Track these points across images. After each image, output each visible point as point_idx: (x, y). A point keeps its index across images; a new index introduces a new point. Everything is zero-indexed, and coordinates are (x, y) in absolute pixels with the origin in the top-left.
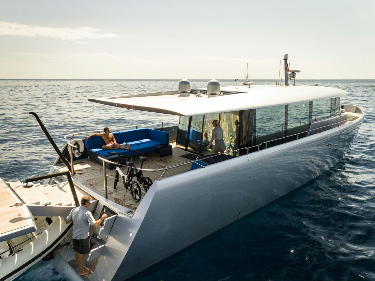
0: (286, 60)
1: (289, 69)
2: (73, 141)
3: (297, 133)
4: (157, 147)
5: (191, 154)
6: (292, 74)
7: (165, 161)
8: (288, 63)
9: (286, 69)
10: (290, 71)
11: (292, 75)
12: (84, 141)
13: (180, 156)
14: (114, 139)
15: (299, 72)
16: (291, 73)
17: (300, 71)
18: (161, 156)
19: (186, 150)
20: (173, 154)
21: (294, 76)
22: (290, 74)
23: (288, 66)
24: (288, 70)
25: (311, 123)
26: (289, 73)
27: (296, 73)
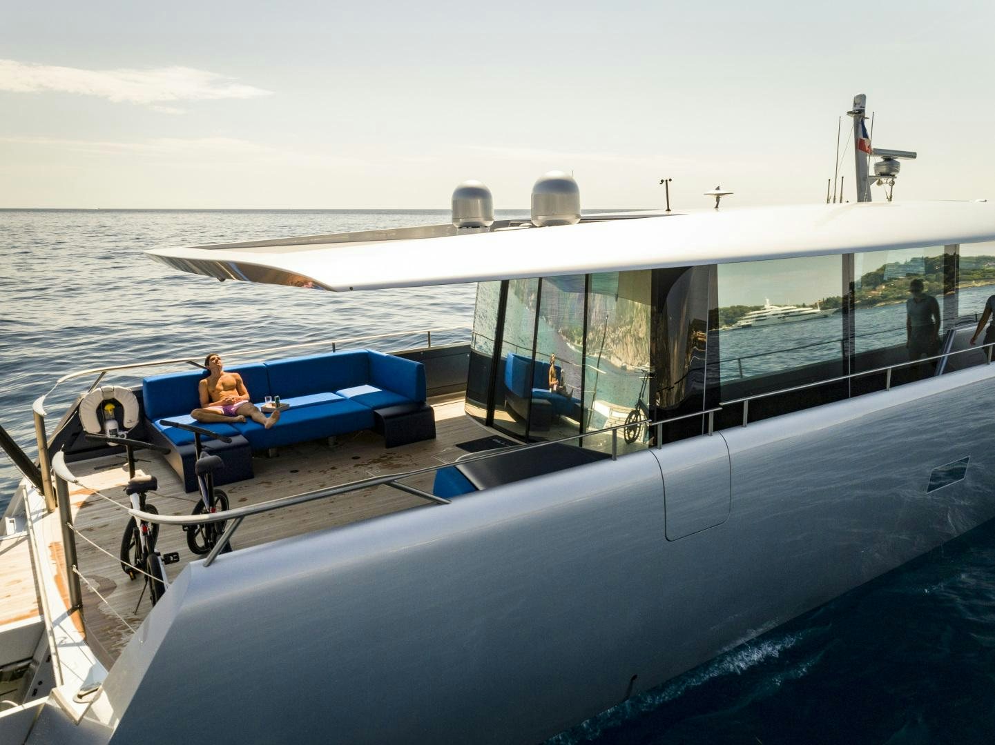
0: (859, 114)
1: (872, 148)
2: (98, 391)
3: (887, 365)
4: (381, 412)
5: (496, 437)
6: (885, 163)
7: (395, 463)
8: (867, 123)
9: (862, 145)
10: (877, 152)
11: (884, 169)
12: (138, 394)
13: (458, 446)
14: (244, 388)
15: (912, 155)
16: (879, 159)
17: (915, 153)
18: (389, 446)
19: (489, 421)
20: (438, 437)
21: (892, 170)
22: (877, 165)
23: (865, 135)
24: (867, 149)
25: (953, 330)
26: (873, 161)
27: (899, 160)
